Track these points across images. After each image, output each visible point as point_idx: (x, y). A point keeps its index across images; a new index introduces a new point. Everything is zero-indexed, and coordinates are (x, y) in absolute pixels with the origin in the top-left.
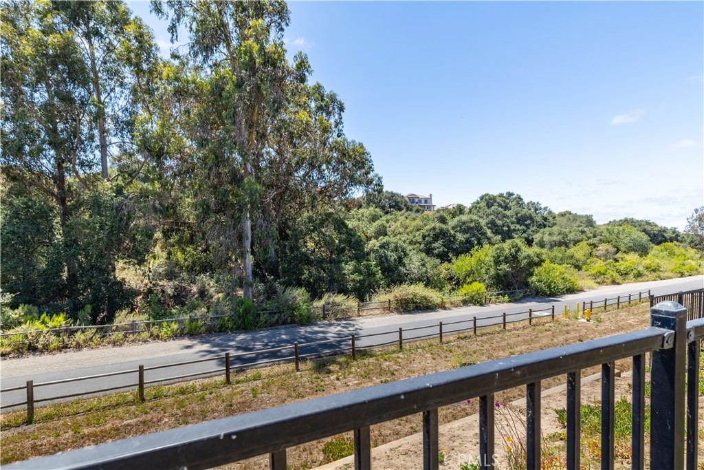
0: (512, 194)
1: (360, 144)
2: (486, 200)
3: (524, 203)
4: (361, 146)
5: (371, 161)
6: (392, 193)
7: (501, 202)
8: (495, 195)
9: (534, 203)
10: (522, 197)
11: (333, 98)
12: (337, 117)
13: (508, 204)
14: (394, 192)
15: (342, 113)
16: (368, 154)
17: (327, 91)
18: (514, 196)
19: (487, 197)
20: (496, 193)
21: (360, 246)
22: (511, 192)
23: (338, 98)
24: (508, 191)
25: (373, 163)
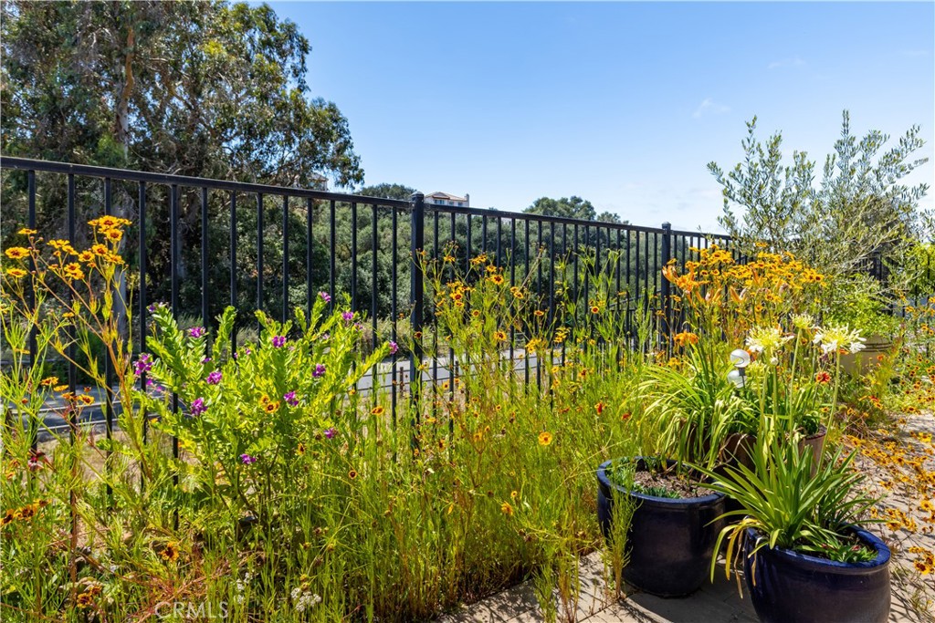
0: (579, 200)
1: (331, 105)
2: (543, 206)
3: (595, 214)
4: (332, 109)
5: (348, 132)
6: (402, 187)
7: (563, 211)
8: (556, 200)
9: (611, 215)
10: (592, 204)
11: (290, 30)
12: (297, 60)
13: (573, 214)
14: (406, 186)
15: (305, 55)
16: (344, 121)
17: (281, 18)
18: (582, 203)
19: (545, 203)
20: (557, 198)
21: (320, 261)
22: (577, 197)
23: (299, 32)
24: (573, 195)
25: (351, 135)
